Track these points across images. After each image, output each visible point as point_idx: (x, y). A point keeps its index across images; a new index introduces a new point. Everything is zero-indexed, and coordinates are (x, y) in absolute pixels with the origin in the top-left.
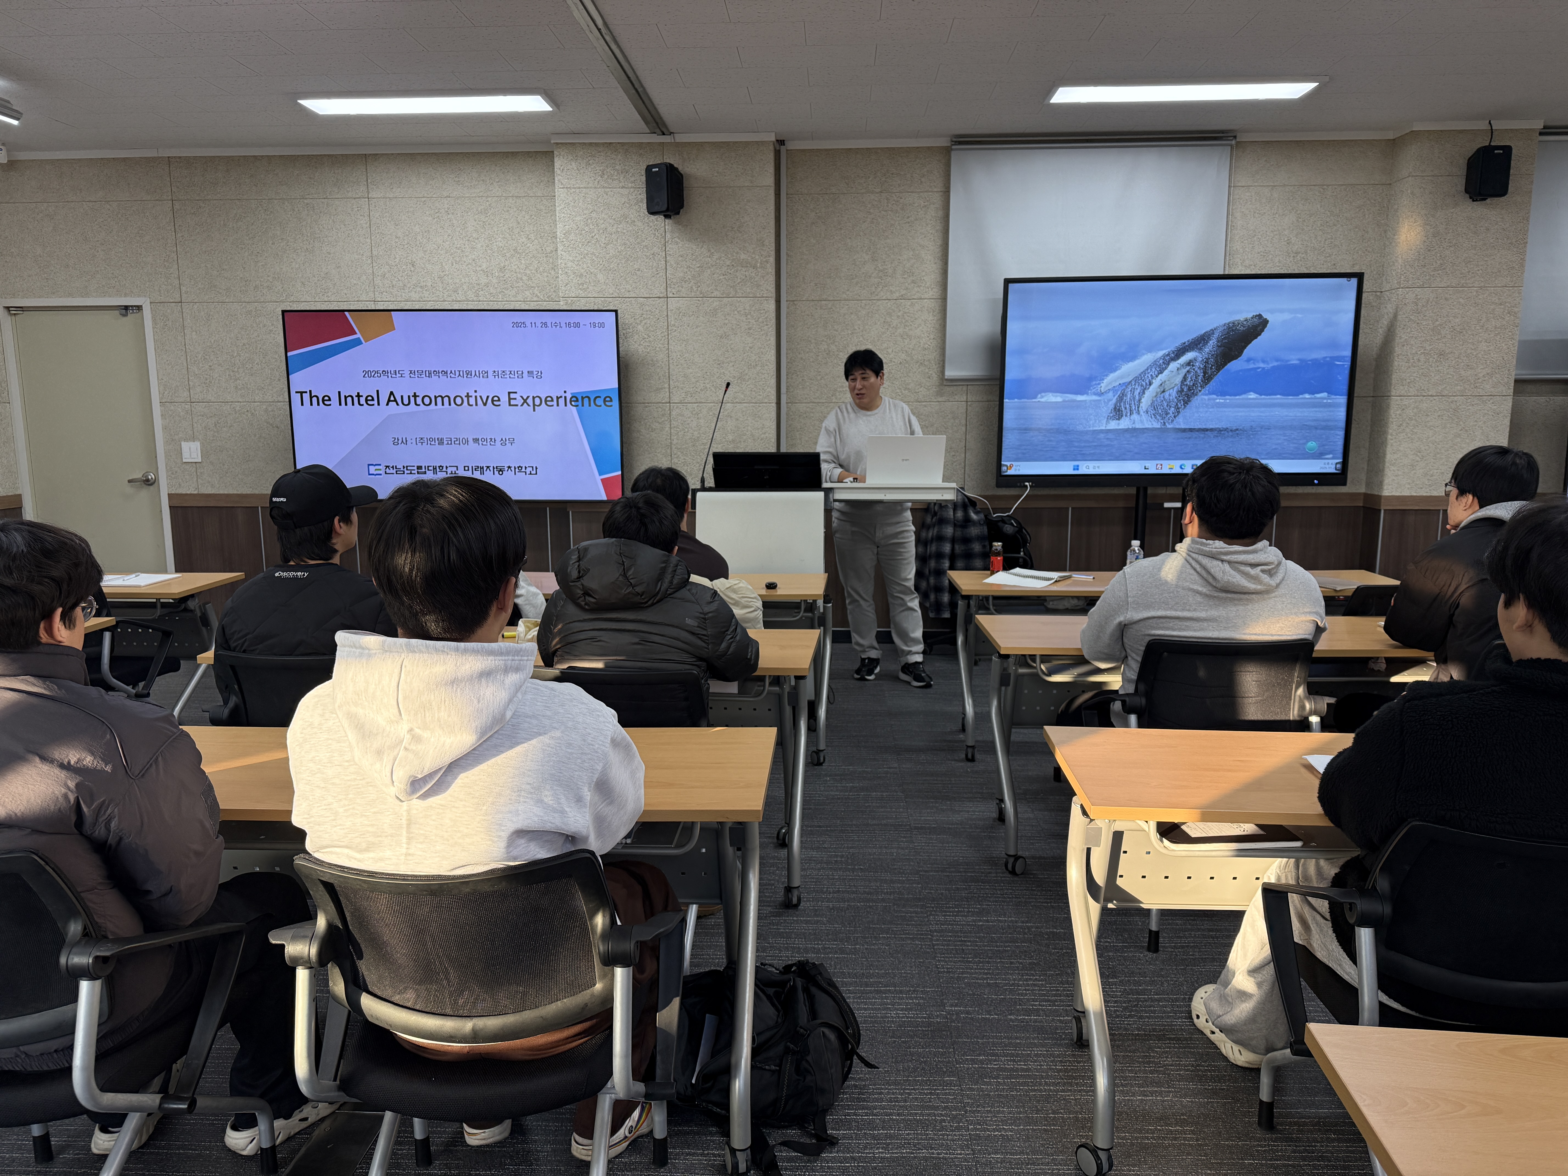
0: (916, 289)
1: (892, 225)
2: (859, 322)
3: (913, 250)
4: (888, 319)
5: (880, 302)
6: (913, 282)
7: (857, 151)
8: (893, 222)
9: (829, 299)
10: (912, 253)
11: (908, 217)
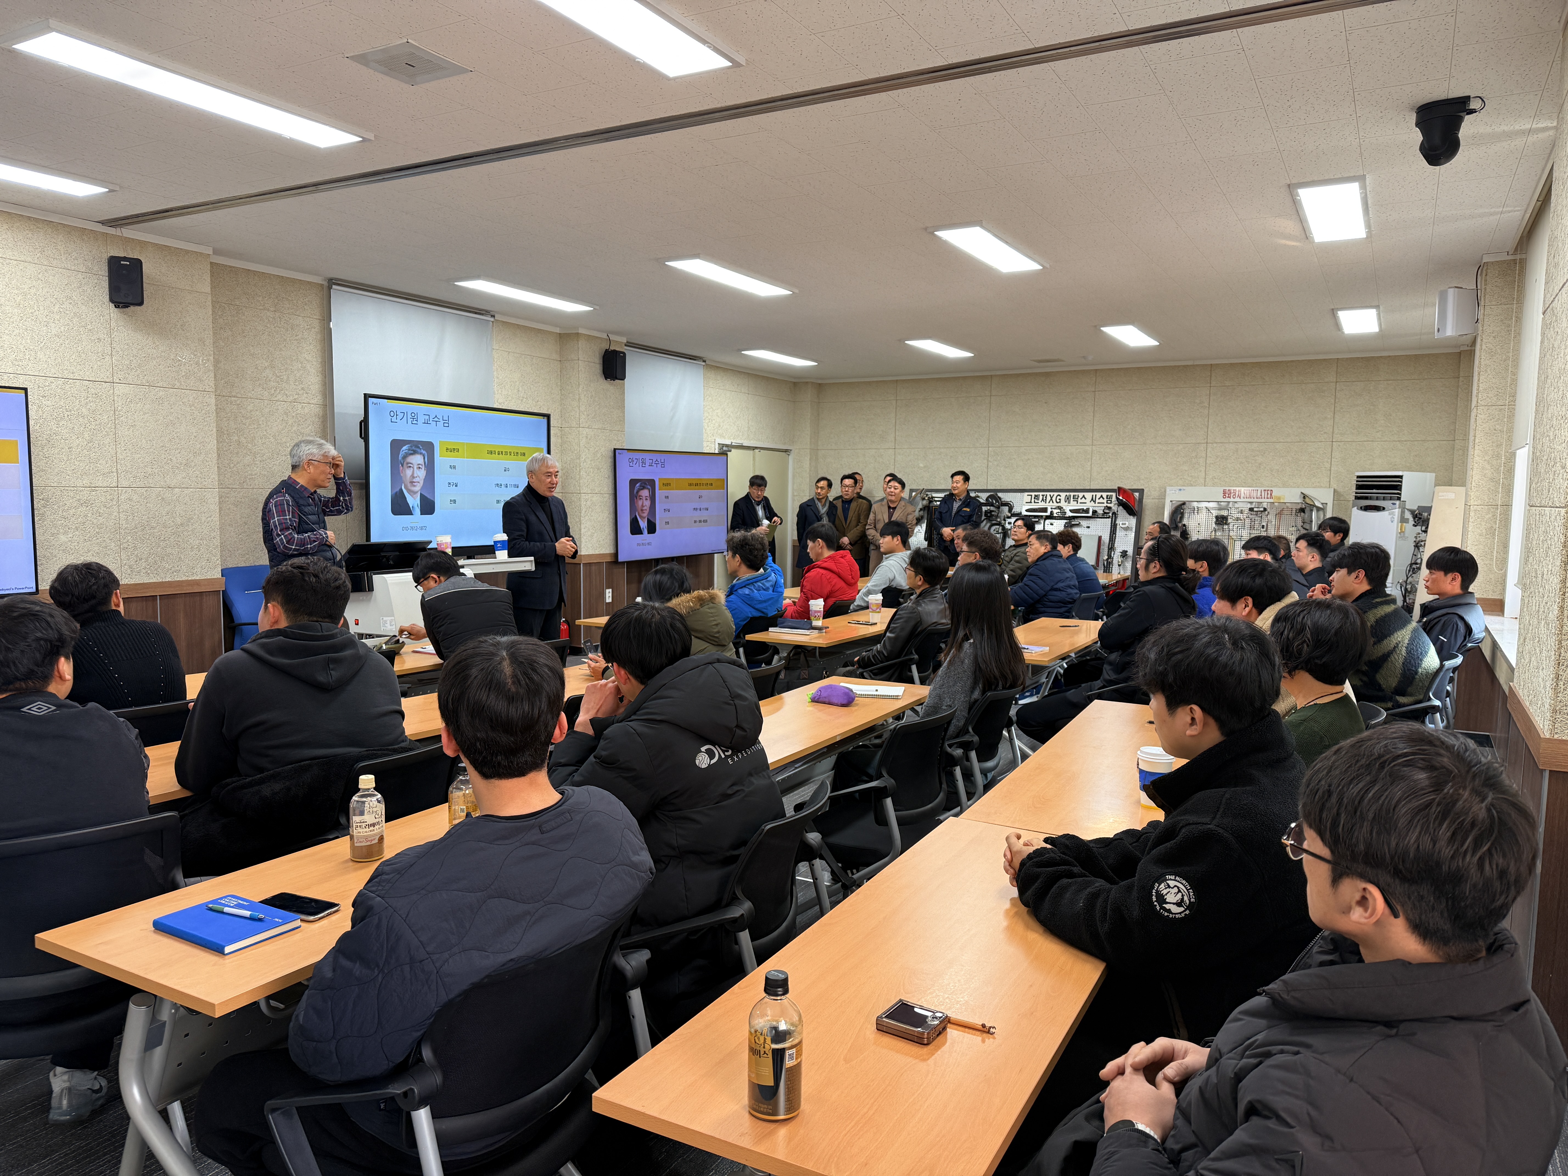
0: (305, 395)
1: (285, 340)
2: (262, 418)
3: (301, 363)
4: (286, 419)
5: (279, 403)
6: (303, 389)
7: (255, 273)
8: (285, 338)
9: (238, 395)
10: (300, 365)
11: (296, 336)
